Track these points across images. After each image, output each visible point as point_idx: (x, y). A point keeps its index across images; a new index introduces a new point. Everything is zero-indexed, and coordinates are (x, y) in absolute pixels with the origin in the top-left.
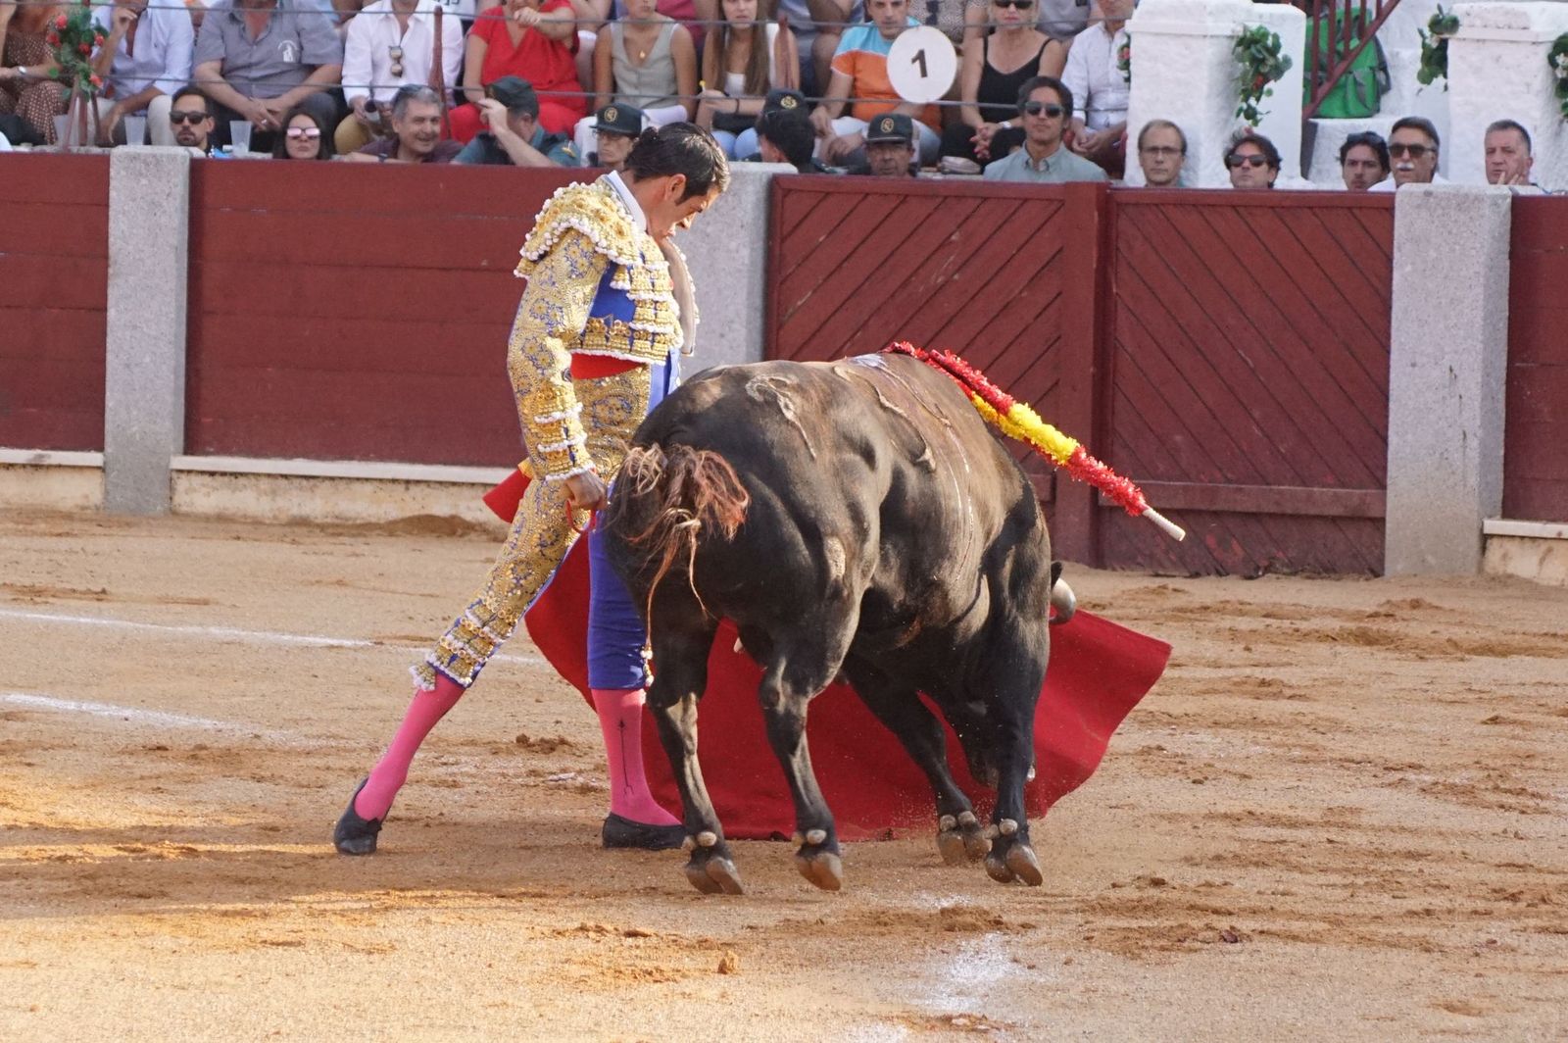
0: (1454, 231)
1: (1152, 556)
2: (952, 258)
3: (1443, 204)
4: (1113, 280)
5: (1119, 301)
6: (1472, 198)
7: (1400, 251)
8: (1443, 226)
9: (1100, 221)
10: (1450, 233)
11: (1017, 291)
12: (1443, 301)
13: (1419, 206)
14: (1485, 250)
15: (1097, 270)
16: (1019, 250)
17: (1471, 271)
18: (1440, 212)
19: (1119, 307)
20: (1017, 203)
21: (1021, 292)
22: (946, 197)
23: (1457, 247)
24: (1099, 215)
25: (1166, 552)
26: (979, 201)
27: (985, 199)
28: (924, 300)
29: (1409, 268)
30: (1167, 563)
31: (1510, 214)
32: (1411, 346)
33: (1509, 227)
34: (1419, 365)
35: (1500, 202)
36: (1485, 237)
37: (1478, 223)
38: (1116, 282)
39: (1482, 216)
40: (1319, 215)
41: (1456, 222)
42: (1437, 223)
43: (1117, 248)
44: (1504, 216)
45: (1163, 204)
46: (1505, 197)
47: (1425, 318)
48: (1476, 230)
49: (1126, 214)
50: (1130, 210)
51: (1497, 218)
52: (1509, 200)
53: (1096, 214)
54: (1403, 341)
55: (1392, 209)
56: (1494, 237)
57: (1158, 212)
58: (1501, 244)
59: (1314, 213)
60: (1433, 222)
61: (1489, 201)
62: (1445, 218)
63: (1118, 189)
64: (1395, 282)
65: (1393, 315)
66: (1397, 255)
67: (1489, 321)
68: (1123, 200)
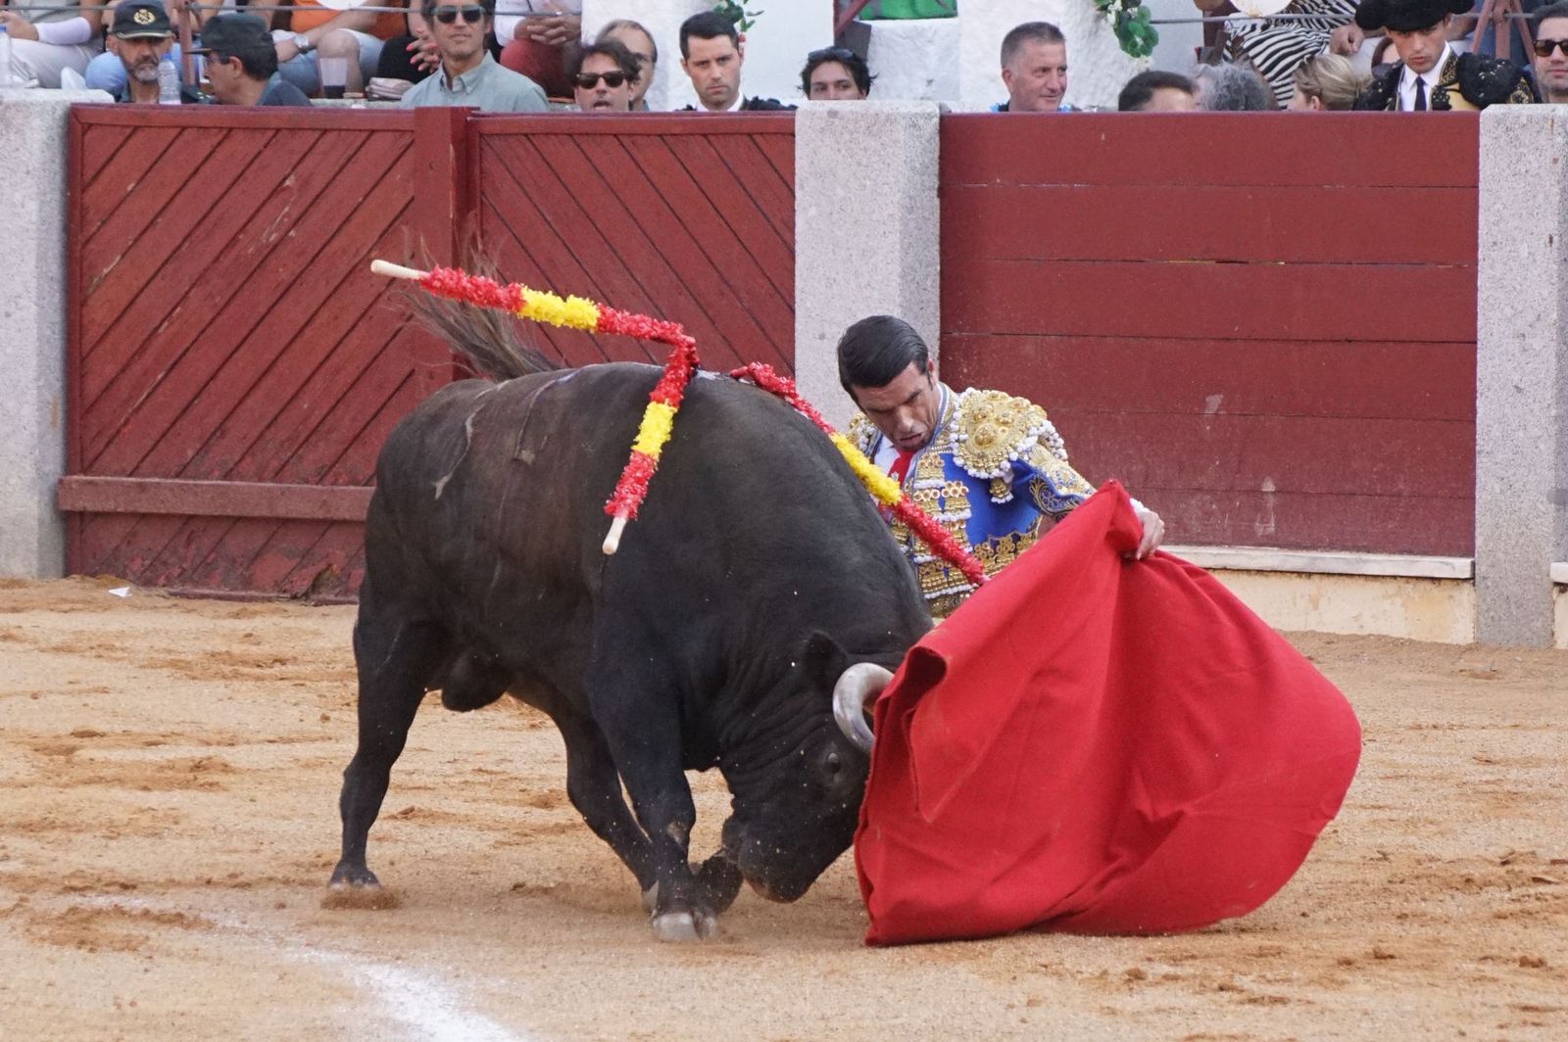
0: (864, 162)
2: (287, 209)
3: (851, 127)
4: (478, 234)
6: (883, 118)
7: (802, 187)
8: (852, 157)
9: (457, 158)
10: (859, 164)
11: (365, 251)
12: (854, 253)
13: (822, 130)
14: (902, 186)
15: (455, 221)
16: (366, 196)
17: (885, 214)
18: (847, 137)
20: (364, 135)
21: (370, 252)
22: (278, 130)
23: (868, 183)
24: (456, 150)
26: (317, 135)
27: (325, 131)
28: (256, 263)
29: (812, 211)
31: (937, 138)
32: (818, 312)
33: (937, 154)
34: (828, 336)
35: (921, 122)
36: (900, 169)
37: (891, 150)
38: (482, 237)
39: (896, 142)
40: (715, 144)
41: (866, 150)
42: (843, 151)
43: (482, 193)
44: (928, 141)
45: (533, 134)
46: (929, 116)
47: (833, 275)
48: (889, 161)
49: (491, 148)
50: (496, 142)
51: (917, 144)
52: (936, 120)
53: (451, 148)
54: (809, 305)
55: (793, 135)
56: (913, 169)
57: (529, 144)
58: (925, 178)
59: (709, 142)
60: (839, 150)
61: (903, 123)
62: (853, 146)
63: (483, 116)
64: (797, 230)
65: (797, 273)
66: (798, 193)
67: (910, 278)
68: (487, 129)
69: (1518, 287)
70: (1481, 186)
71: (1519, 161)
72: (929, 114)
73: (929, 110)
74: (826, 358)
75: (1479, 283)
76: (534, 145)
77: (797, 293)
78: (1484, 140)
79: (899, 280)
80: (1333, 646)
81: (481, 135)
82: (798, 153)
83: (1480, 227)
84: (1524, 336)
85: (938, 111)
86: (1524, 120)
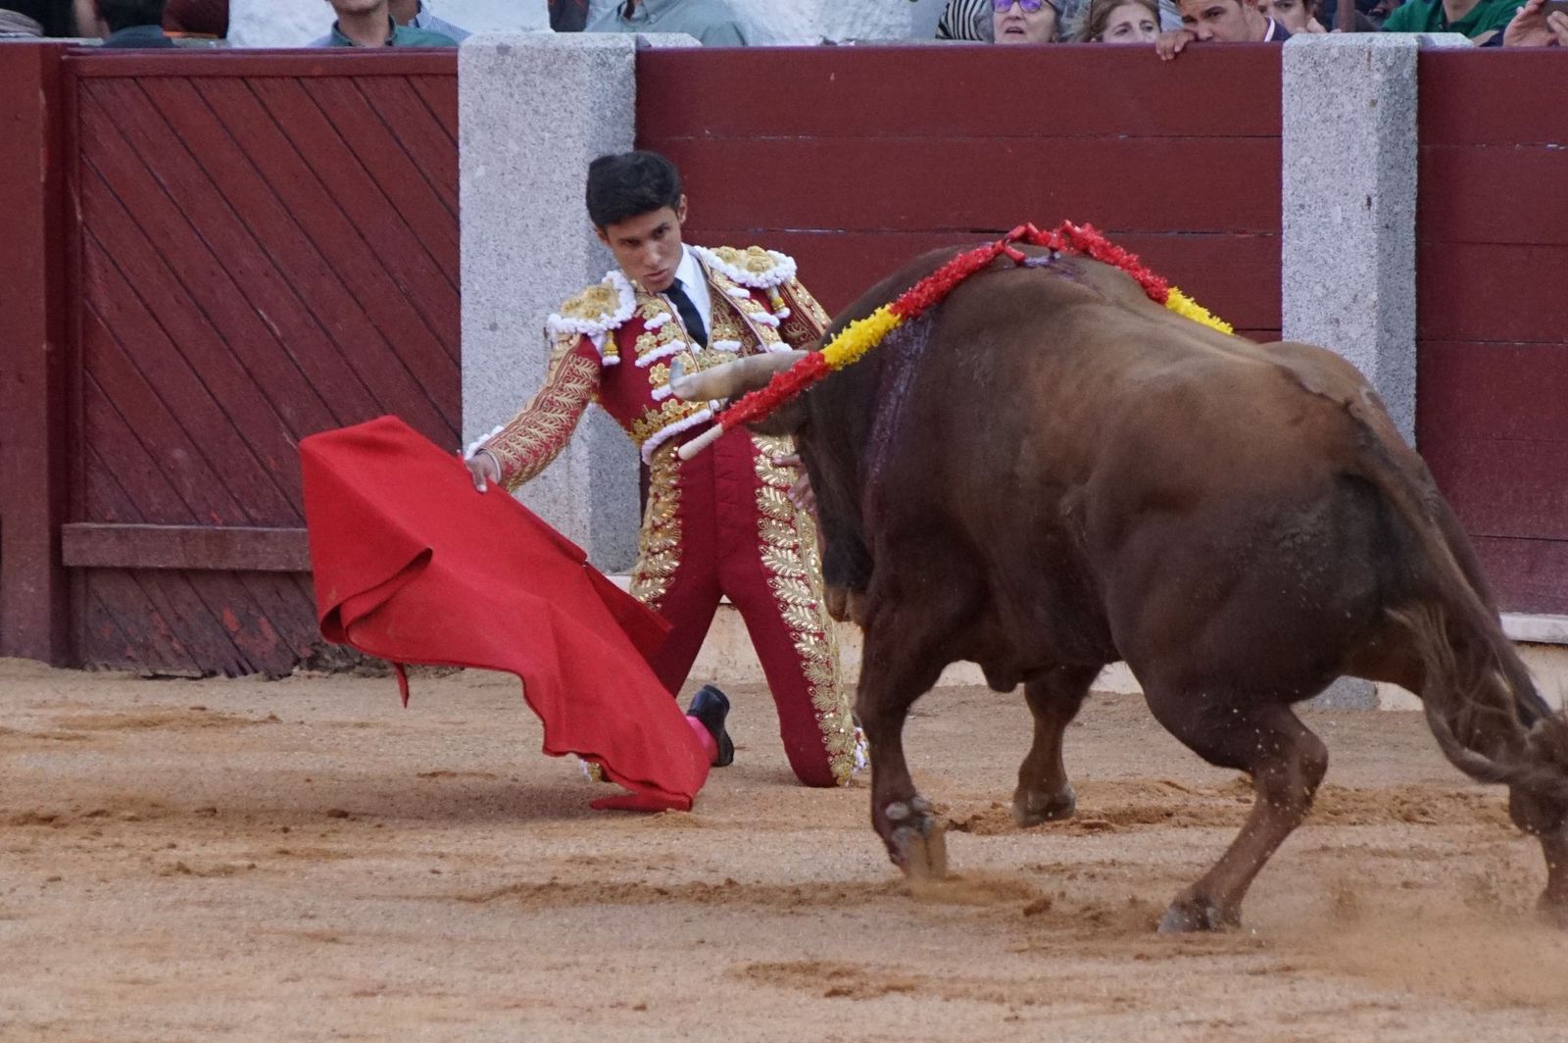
0: (542, 109)
1: (147, 647)
3: (525, 66)
4: (77, 200)
5: (88, 238)
6: (564, 54)
7: (467, 142)
8: (527, 103)
9: (49, 106)
10: (536, 112)
12: (530, 222)
13: (491, 71)
14: (587, 138)
15: (48, 185)
17: (568, 173)
18: (520, 78)
19: (88, 246)
23: (547, 135)
24: (48, 97)
25: (169, 638)
29: (481, 171)
30: (170, 658)
31: (633, 80)
32: (489, 296)
33: (633, 99)
34: (501, 326)
35: (612, 59)
36: (587, 118)
37: (573, 95)
38: (82, 204)
39: (581, 84)
40: (363, 85)
41: (543, 94)
42: (516, 97)
43: (81, 150)
44: (621, 83)
45: (142, 77)
46: (621, 53)
47: (506, 250)
48: (571, 108)
49: (91, 94)
50: (97, 87)
51: (607, 86)
52: (631, 57)
53: (41, 94)
54: (477, 288)
55: (455, 75)
56: (603, 118)
57: (136, 88)
58: (618, 129)
59: (357, 86)
60: (512, 95)
61: (589, 60)
62: (528, 89)
63: (80, 54)
64: (462, 195)
65: (463, 248)
66: (463, 150)
67: (599, 253)
68: (87, 70)
69: (1331, 261)
70: (1285, 134)
71: (1329, 103)
72: (622, 49)
73: (622, 45)
74: (498, 354)
75: (1284, 256)
76: (142, 89)
77: (463, 273)
78: (1288, 78)
79: (586, 257)
80: (1111, 709)
81: (80, 79)
82: (462, 99)
83: (1284, 186)
84: (1337, 321)
85: (633, 46)
86: (1334, 53)
